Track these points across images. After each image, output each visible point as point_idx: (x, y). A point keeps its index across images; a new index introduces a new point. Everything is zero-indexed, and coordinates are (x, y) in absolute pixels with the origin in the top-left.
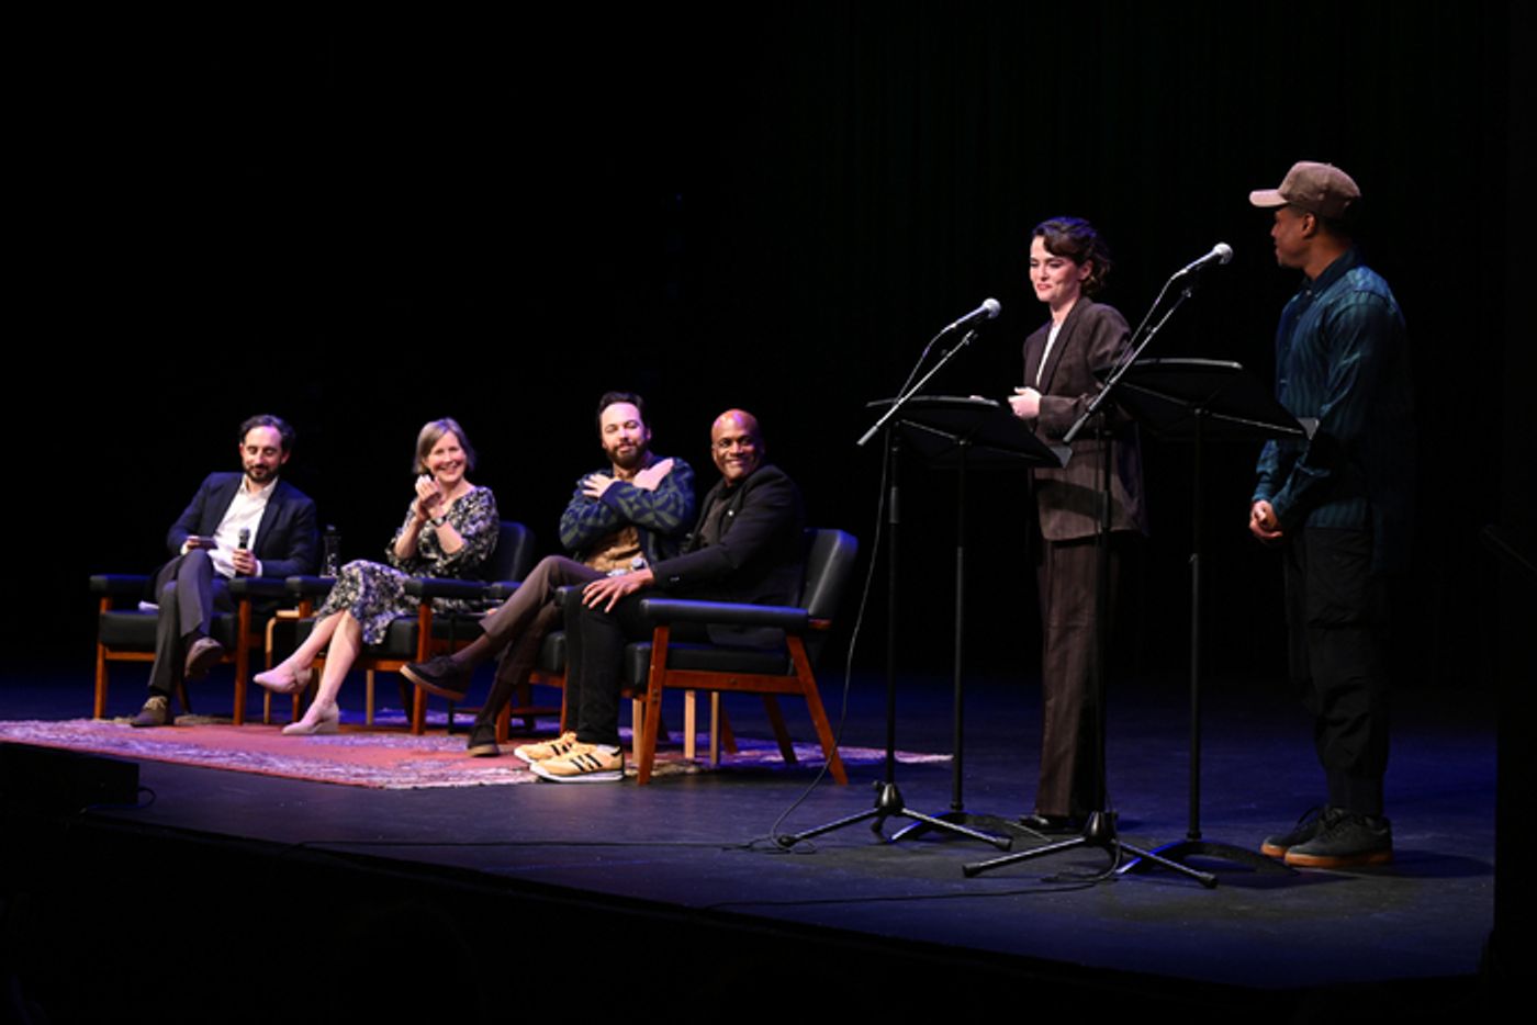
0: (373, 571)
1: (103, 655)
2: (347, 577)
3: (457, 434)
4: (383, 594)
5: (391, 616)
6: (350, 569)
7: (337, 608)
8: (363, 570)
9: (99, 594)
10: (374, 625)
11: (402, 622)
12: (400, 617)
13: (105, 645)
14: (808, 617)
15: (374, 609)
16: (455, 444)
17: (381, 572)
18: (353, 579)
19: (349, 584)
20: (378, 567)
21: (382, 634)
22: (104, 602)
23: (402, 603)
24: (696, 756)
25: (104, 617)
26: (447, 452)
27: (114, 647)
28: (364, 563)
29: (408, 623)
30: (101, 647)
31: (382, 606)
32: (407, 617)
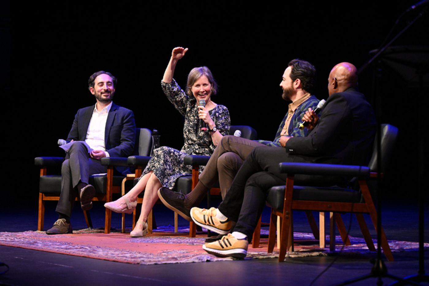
0: (170, 152)
1: (42, 198)
2: (156, 155)
3: (207, 77)
4: (174, 165)
5: (178, 176)
6: (157, 151)
7: (150, 171)
8: (164, 152)
9: (39, 167)
10: (169, 180)
11: (183, 178)
12: (183, 176)
13: (43, 193)
14: (370, 171)
15: (170, 172)
16: (207, 82)
17: (174, 153)
18: (158, 156)
19: (156, 158)
20: (172, 150)
21: (173, 184)
22: (42, 171)
23: (185, 169)
24: (325, 247)
25: (41, 178)
26: (202, 86)
27: (47, 194)
28: (165, 148)
29: (186, 179)
30: (40, 194)
31: (174, 170)
32: (186, 176)
